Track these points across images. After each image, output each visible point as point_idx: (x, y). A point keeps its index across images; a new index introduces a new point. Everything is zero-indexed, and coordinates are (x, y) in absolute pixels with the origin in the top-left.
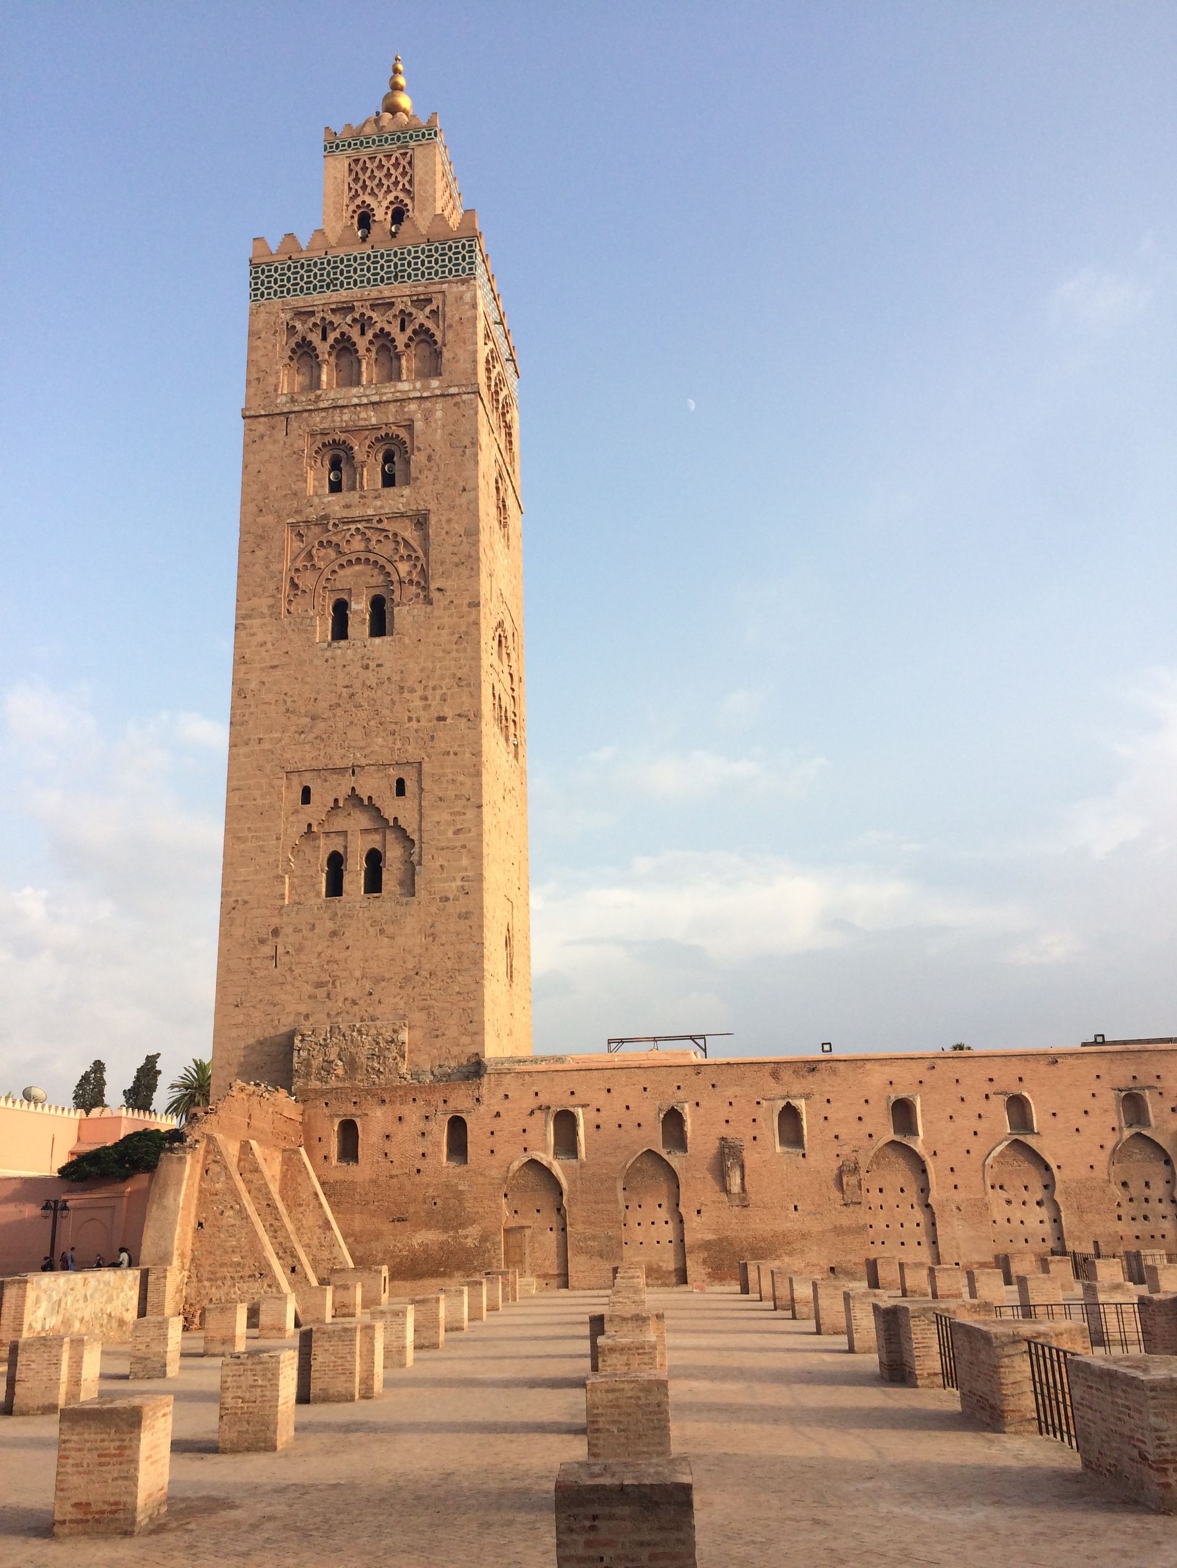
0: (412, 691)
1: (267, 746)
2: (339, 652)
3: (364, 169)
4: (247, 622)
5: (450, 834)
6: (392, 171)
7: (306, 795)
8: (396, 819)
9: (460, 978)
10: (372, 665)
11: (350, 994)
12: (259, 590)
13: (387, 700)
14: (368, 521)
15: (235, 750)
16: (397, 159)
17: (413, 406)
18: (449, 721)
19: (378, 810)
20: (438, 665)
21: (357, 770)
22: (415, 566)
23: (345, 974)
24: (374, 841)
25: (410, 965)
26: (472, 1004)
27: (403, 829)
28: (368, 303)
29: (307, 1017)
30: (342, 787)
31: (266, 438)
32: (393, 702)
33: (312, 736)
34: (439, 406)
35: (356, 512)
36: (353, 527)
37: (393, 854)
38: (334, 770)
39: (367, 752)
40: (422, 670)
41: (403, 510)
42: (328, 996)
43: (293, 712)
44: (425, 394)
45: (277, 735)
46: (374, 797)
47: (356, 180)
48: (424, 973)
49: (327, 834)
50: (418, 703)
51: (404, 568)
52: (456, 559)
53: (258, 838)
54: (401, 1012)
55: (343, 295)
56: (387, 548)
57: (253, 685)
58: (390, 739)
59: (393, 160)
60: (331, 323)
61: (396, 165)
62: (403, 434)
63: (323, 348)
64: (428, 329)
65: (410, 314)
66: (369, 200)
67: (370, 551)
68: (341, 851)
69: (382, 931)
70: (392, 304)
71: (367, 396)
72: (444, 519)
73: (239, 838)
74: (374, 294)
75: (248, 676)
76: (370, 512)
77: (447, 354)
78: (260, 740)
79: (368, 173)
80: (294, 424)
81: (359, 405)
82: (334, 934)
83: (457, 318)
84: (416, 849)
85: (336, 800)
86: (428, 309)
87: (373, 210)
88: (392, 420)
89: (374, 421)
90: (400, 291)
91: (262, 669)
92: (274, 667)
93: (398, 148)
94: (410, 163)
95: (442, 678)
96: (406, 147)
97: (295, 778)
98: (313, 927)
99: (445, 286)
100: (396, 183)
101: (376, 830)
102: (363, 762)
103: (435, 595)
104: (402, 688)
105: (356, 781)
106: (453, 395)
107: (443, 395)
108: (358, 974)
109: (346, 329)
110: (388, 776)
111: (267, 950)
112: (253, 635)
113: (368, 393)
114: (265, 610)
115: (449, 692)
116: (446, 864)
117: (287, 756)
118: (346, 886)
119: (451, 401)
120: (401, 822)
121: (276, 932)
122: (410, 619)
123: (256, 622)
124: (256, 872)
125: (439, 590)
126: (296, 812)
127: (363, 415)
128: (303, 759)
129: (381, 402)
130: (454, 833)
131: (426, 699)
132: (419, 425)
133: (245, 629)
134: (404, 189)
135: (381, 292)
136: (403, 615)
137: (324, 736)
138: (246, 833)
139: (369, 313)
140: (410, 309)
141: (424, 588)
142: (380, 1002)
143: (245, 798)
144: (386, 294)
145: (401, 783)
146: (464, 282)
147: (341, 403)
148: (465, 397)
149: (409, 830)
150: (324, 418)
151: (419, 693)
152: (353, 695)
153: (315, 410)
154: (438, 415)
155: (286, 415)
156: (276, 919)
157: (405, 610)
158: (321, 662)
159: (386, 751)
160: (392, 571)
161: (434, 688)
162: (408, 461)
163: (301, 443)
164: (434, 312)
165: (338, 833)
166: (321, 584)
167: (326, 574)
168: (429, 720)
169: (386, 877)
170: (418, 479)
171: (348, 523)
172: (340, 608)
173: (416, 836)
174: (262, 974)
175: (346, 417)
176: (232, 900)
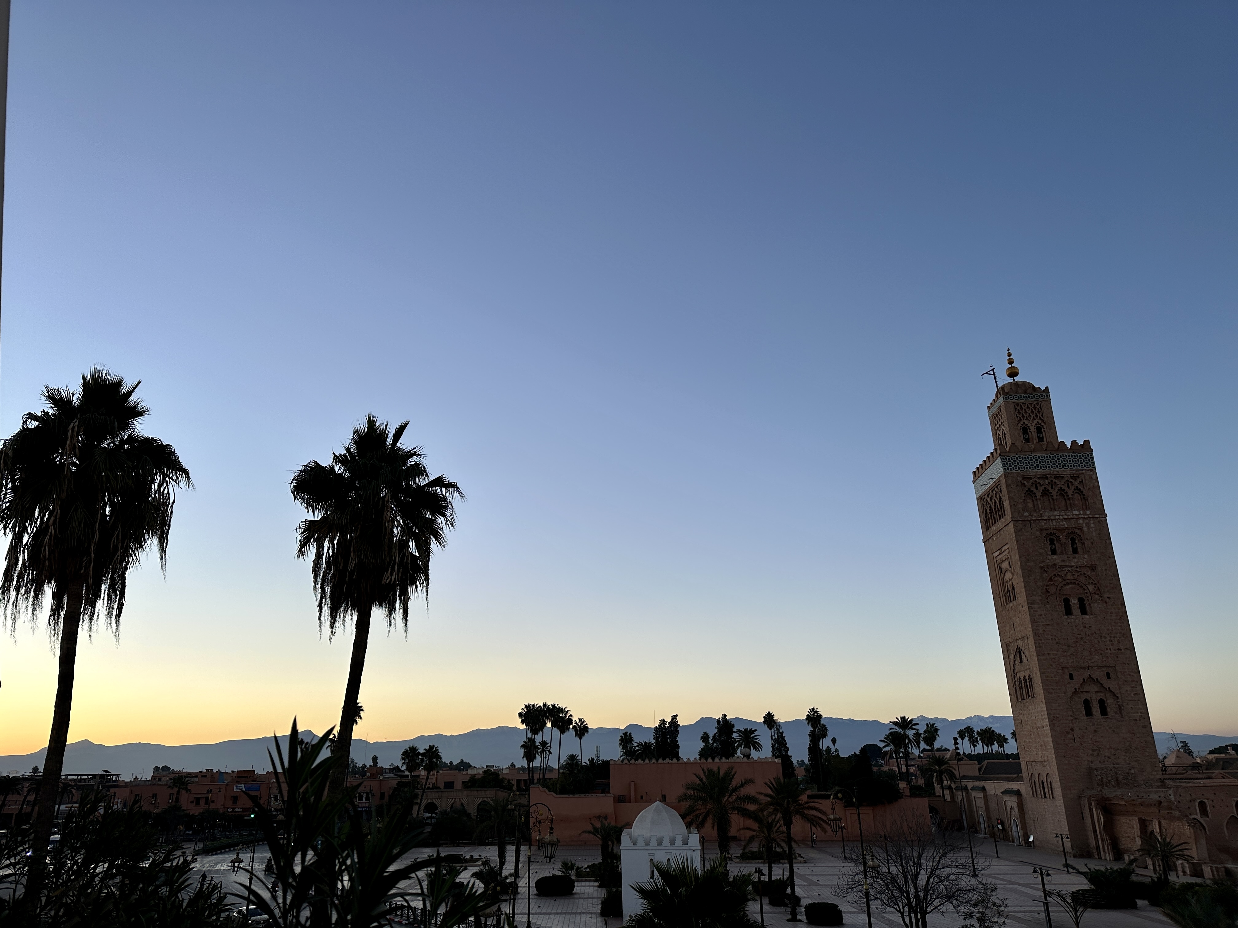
0: (1106, 638)
1: (1052, 656)
2: (1073, 620)
3: (1022, 408)
4: (1033, 606)
5: (1132, 695)
6: (1034, 410)
7: (1071, 677)
8: (1109, 688)
10: (1087, 626)
11: (1107, 754)
12: (1034, 593)
13: (1096, 641)
14: (1071, 567)
15: (1040, 657)
16: (1034, 405)
17: (1081, 521)
18: (1123, 651)
19: (1101, 684)
20: (1114, 628)
21: (1090, 668)
22: (1095, 587)
23: (1103, 747)
24: (1101, 696)
25: (1127, 744)
27: (1114, 693)
28: (1053, 476)
29: (1092, 762)
30: (1087, 674)
31: (1023, 530)
32: (1099, 642)
33: (1069, 654)
34: (1091, 522)
35: (1068, 564)
36: (1067, 569)
37: (1110, 701)
38: (1081, 668)
39: (1093, 661)
40: (1108, 630)
41: (1085, 564)
42: (1098, 755)
43: (1059, 643)
44: (1086, 517)
45: (1055, 652)
46: (1099, 679)
47: (1019, 413)
49: (1082, 692)
50: (1108, 643)
51: (1091, 588)
52: (1112, 586)
53: (1056, 693)
54: (1129, 762)
55: (1041, 471)
56: (1082, 579)
57: (1041, 632)
58: (1101, 656)
59: (1033, 406)
60: (1039, 483)
61: (1035, 408)
62: (1078, 532)
63: (1038, 494)
64: (1080, 489)
65: (1071, 482)
66: (1026, 422)
67: (1075, 580)
68: (1089, 699)
69: (1114, 731)
70: (1063, 477)
71: (1062, 515)
72: (1104, 568)
73: (1049, 692)
74: (1055, 473)
75: (1037, 628)
76: (1073, 564)
77: (1090, 501)
78: (1049, 654)
79: (1024, 411)
80: (1034, 525)
81: (1060, 519)
82: (1095, 731)
83: (1092, 485)
84: (1120, 700)
85: (1084, 679)
86: (1078, 481)
87: (1029, 427)
88: (1074, 526)
89: (1066, 526)
90: (1066, 472)
91: (1043, 625)
92: (1047, 625)
93: (1035, 401)
94: (1040, 407)
95: (1117, 633)
96: (1038, 401)
97: (1066, 671)
98: (1086, 729)
99: (1084, 471)
100: (1036, 416)
101: (1101, 692)
102: (1092, 665)
103: (1108, 600)
104: (1101, 636)
105: (1090, 672)
106: (1097, 518)
107: (1093, 518)
108: (1108, 747)
109: (1047, 486)
110: (1103, 671)
111: (1070, 736)
112: (1036, 611)
113: (1062, 514)
114: (1038, 601)
115: (1121, 639)
116: (1133, 706)
117: (1061, 660)
118: (1094, 713)
119: (1096, 521)
120: (1111, 689)
121: (1072, 730)
122: (1098, 609)
123: (1036, 606)
124: (1059, 706)
125: (1108, 598)
126: (1069, 683)
127: (1061, 523)
128: (1067, 662)
129: (1068, 518)
130: (1134, 695)
131: (1112, 641)
132: (1085, 529)
133: (1032, 608)
134: (1040, 419)
135: (1058, 472)
137: (1074, 654)
138: (1051, 691)
139: (1054, 480)
140: (1071, 480)
141: (1101, 597)
142: (1119, 758)
143: (1048, 677)
144: (1060, 473)
145: (1108, 674)
146: (1091, 470)
147: (1052, 518)
148: (1101, 519)
150: (1045, 523)
151: (1108, 639)
152: (1082, 638)
153: (1041, 520)
154: (1092, 525)
155: (1030, 521)
156: (1071, 725)
157: (1096, 605)
158: (1066, 624)
159: (1100, 661)
160: (1086, 588)
161: (1114, 637)
162: (1083, 544)
163: (1038, 533)
164: (1081, 482)
165: (1086, 692)
166: (1058, 592)
167: (1059, 588)
168: (1115, 650)
169: (1108, 710)
170: (1089, 551)
171: (1064, 567)
172: (1067, 602)
173: (1119, 695)
174: (1070, 745)
175: (1055, 524)
176: (1052, 716)
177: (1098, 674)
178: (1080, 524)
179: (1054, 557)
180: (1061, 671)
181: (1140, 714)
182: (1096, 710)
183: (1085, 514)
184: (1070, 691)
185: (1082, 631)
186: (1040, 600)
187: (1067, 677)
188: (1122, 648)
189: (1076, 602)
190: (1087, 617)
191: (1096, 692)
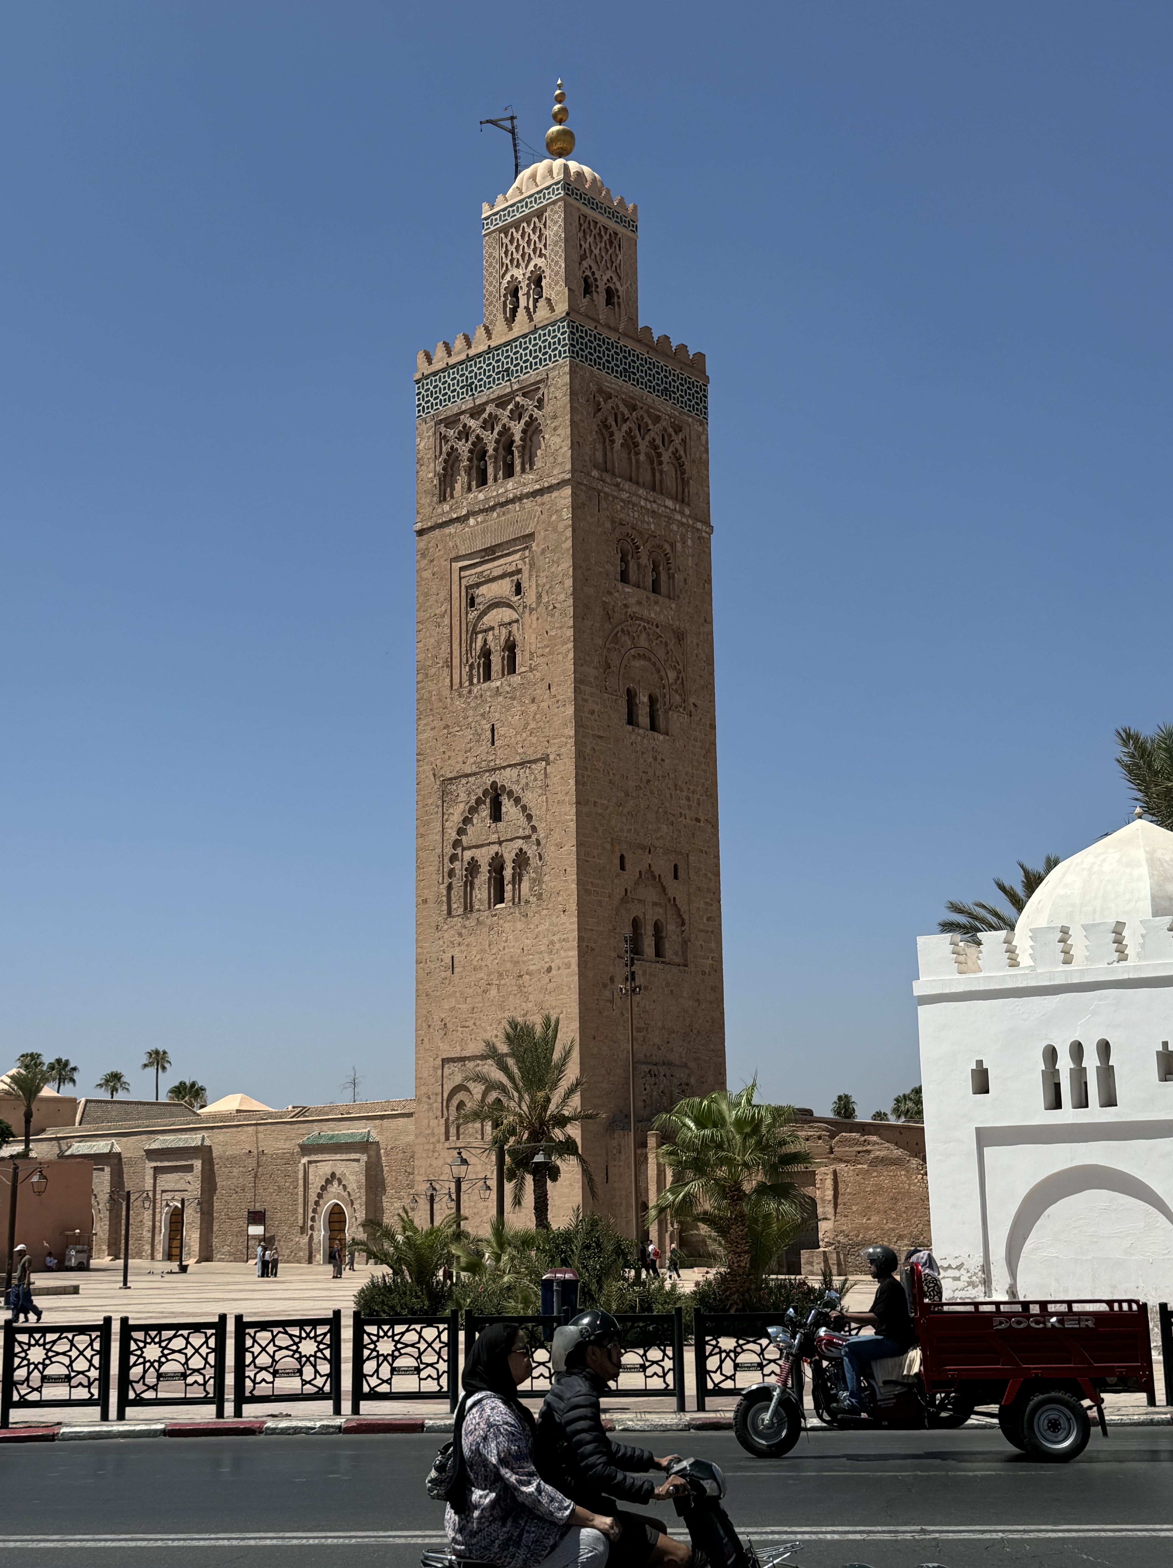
0: (682, 790)
1: (600, 811)
2: (639, 738)
3: (590, 231)
4: (582, 687)
5: (705, 920)
6: (608, 247)
7: (623, 863)
8: (674, 898)
9: (713, 1039)
10: (659, 758)
11: (657, 1040)
12: (588, 659)
13: (668, 794)
14: (649, 622)
17: (674, 527)
18: (702, 824)
19: (664, 888)
20: (695, 772)
22: (678, 677)
24: (659, 913)
25: (687, 1023)
26: (720, 1059)
27: (680, 911)
30: (646, 861)
32: (671, 797)
33: (626, 810)
34: (690, 535)
35: (646, 613)
36: (643, 624)
37: (671, 928)
39: (659, 835)
40: (687, 773)
41: (671, 622)
42: (644, 1041)
43: (614, 784)
44: (683, 520)
45: (605, 802)
46: (662, 876)
47: (586, 239)
48: (695, 1031)
49: (633, 900)
50: (684, 802)
51: (672, 676)
52: (702, 682)
53: (596, 892)
54: (684, 1060)
55: (630, 389)
56: (661, 653)
57: (588, 750)
58: (671, 827)
61: (611, 242)
62: (667, 547)
63: (619, 437)
67: (652, 652)
69: (671, 992)
70: (659, 416)
71: (649, 502)
72: (695, 641)
73: (586, 890)
74: (650, 401)
75: (584, 740)
76: (653, 615)
77: (693, 487)
78: (595, 803)
79: (593, 238)
80: (604, 504)
81: (645, 509)
83: (698, 456)
84: (686, 927)
85: (640, 873)
86: (681, 435)
87: (596, 280)
88: (663, 533)
89: (652, 528)
90: (665, 408)
91: (595, 736)
92: (600, 737)
94: (619, 246)
95: (698, 784)
99: (690, 420)
100: (612, 262)
101: (660, 905)
102: (656, 843)
103: (692, 709)
104: (676, 785)
105: (652, 859)
106: (698, 529)
107: (692, 526)
108: (660, 1024)
109: (633, 427)
110: (670, 860)
111: (607, 993)
112: (586, 701)
113: (649, 498)
114: (592, 680)
115: (701, 798)
116: (703, 945)
117: (613, 823)
118: (646, 949)
119: (697, 535)
120: (677, 902)
121: (612, 979)
122: (678, 724)
123: (587, 688)
124: (597, 924)
125: (693, 705)
126: (618, 875)
127: (646, 519)
128: (622, 830)
129: (657, 512)
130: (708, 920)
131: (688, 799)
132: (679, 548)
133: (581, 693)
134: (617, 269)
135: (653, 401)
136: (676, 720)
137: (634, 813)
138: (589, 887)
139: (646, 418)
140: (670, 430)
141: (684, 700)
142: (672, 1050)
143: (589, 854)
144: (657, 405)
145: (676, 868)
146: (701, 423)
147: (634, 499)
148: (704, 534)
149: (682, 910)
150: (622, 508)
151: (685, 793)
152: (648, 781)
153: (617, 498)
154: (689, 542)
155: (599, 492)
156: (611, 969)
157: (675, 716)
158: (629, 744)
159: (669, 838)
160: (665, 676)
161: (693, 792)
162: (671, 577)
163: (608, 525)
164: (684, 441)
165: (640, 901)
166: (622, 670)
167: (625, 662)
168: (691, 820)
169: (667, 945)
170: (678, 597)
171: (637, 619)
172: (631, 696)
173: (686, 917)
174: (605, 1014)
175: (636, 514)
176: (585, 944)
177: (662, 867)
178: (671, 530)
179: (627, 590)
180: (608, 846)
181: (710, 962)
182: (648, 944)
183: (682, 513)
184: (619, 893)
185: (650, 766)
186: (596, 678)
187: (617, 862)
188: (702, 819)
189: (645, 699)
190: (661, 737)
191: (655, 904)
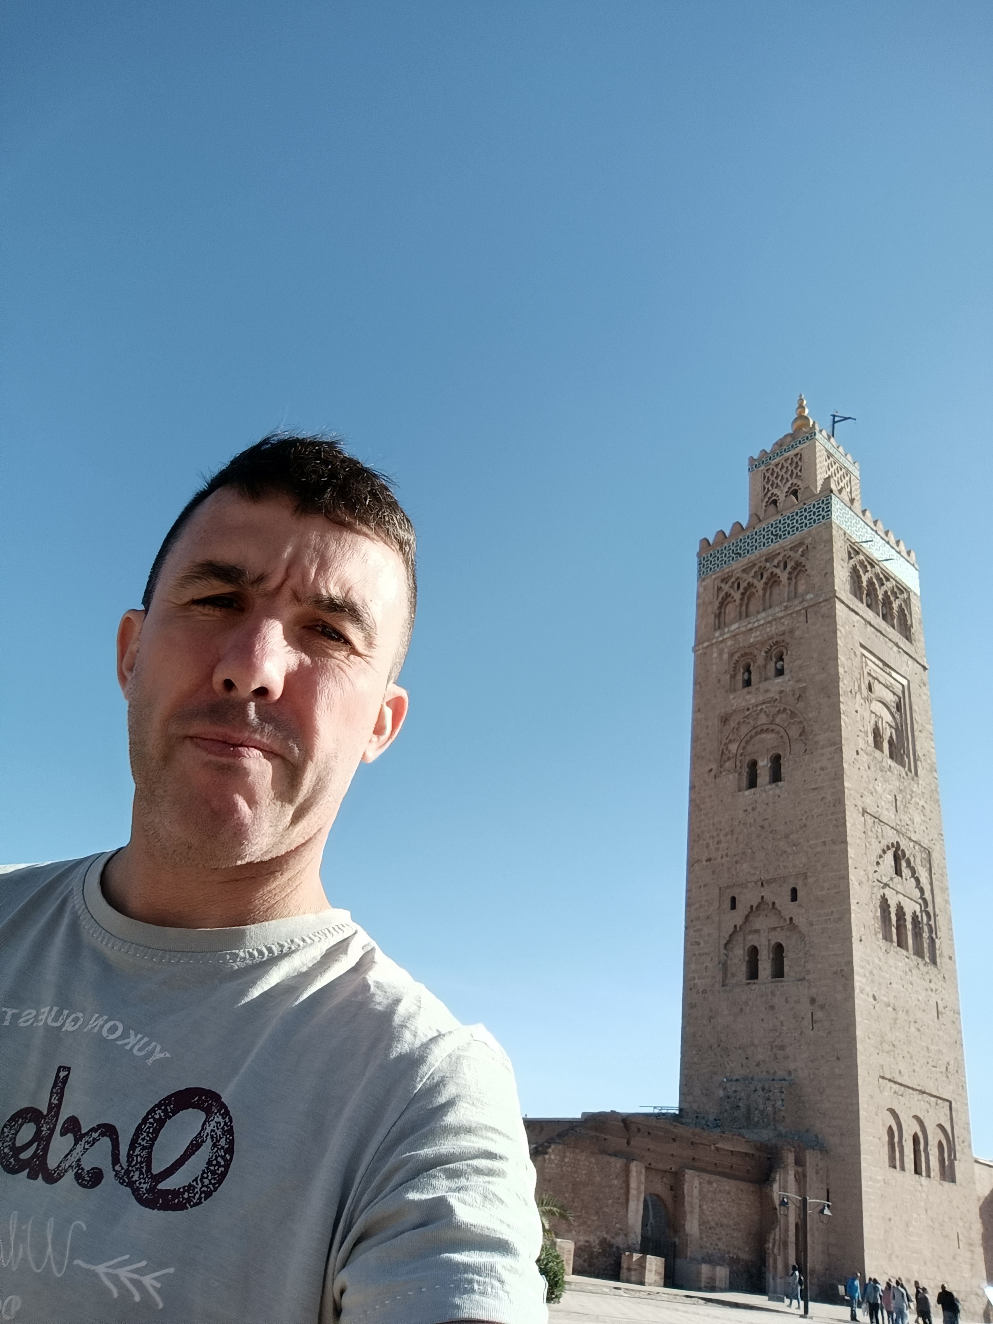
182: (765, 967)
